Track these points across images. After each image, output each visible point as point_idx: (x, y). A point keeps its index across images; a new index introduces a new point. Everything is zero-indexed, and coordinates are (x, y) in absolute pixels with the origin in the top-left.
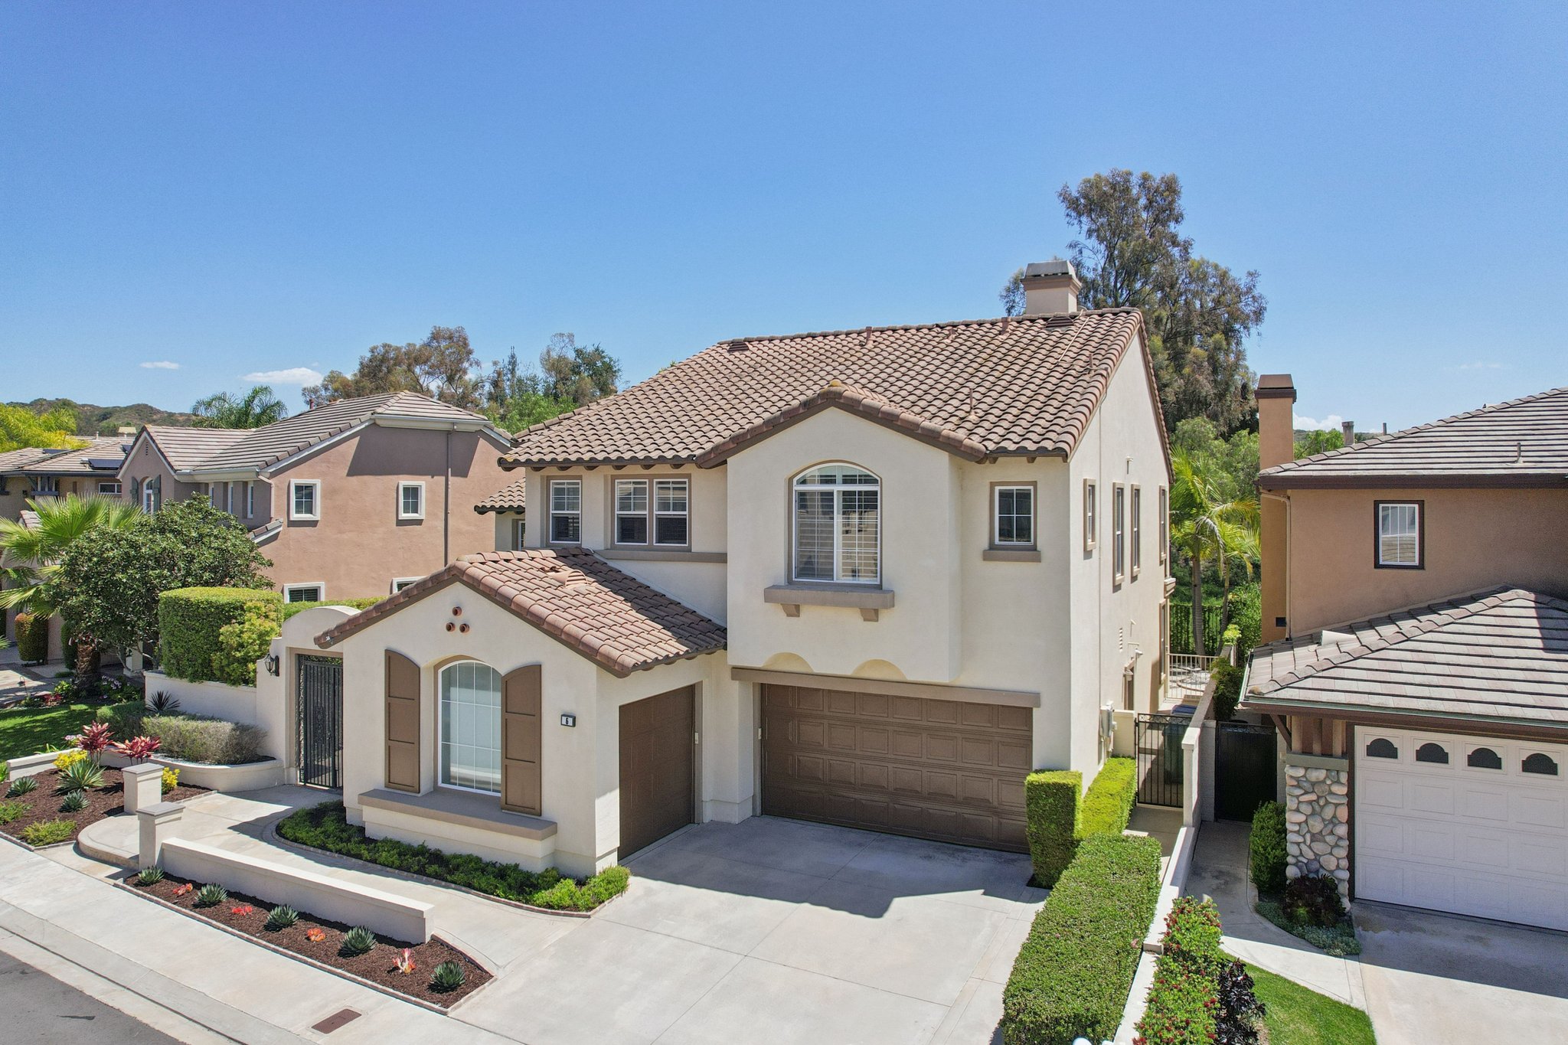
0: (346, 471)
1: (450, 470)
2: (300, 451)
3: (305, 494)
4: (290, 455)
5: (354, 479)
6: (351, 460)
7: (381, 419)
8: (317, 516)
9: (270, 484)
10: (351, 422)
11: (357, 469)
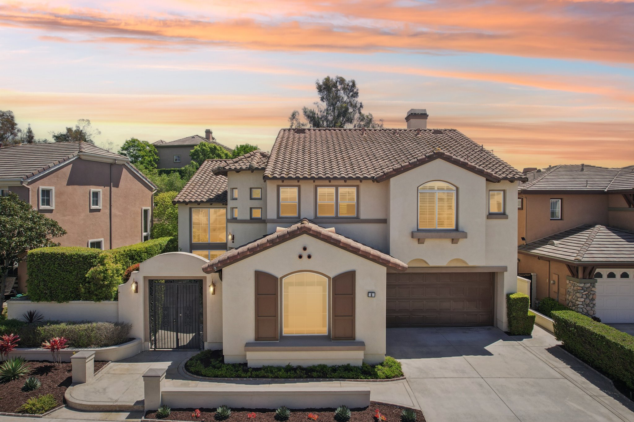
0: (66, 183)
1: (112, 183)
2: (44, 170)
3: (46, 193)
4: (40, 173)
5: (70, 187)
6: (68, 177)
7: (83, 155)
8: (53, 207)
9: (29, 189)
10: (69, 156)
11: (71, 182)
